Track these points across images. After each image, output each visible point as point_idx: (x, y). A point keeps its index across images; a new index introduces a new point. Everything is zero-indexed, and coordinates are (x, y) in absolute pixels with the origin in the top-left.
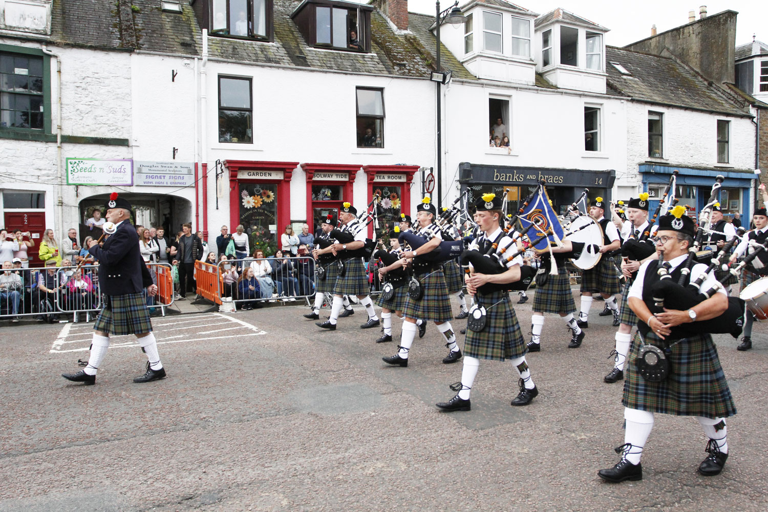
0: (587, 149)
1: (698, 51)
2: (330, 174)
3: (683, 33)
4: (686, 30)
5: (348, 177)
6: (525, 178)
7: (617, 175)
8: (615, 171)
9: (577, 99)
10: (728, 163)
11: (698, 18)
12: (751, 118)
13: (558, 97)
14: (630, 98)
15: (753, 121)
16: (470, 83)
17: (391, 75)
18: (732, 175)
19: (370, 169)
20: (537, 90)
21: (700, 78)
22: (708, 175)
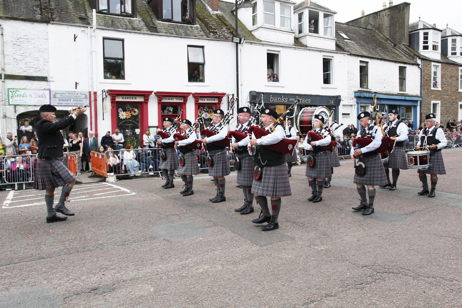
0: (324, 83)
1: (388, 26)
2: (172, 98)
3: (380, 15)
4: (381, 13)
5: (183, 100)
6: (288, 100)
7: (342, 98)
8: (341, 96)
9: (318, 53)
10: (405, 91)
11: (388, 6)
12: (418, 65)
13: (308, 52)
14: (349, 53)
15: (419, 67)
16: (255, 43)
17: (208, 39)
18: (407, 98)
19: (196, 95)
20: (295, 48)
21: (389, 42)
22: (394, 98)
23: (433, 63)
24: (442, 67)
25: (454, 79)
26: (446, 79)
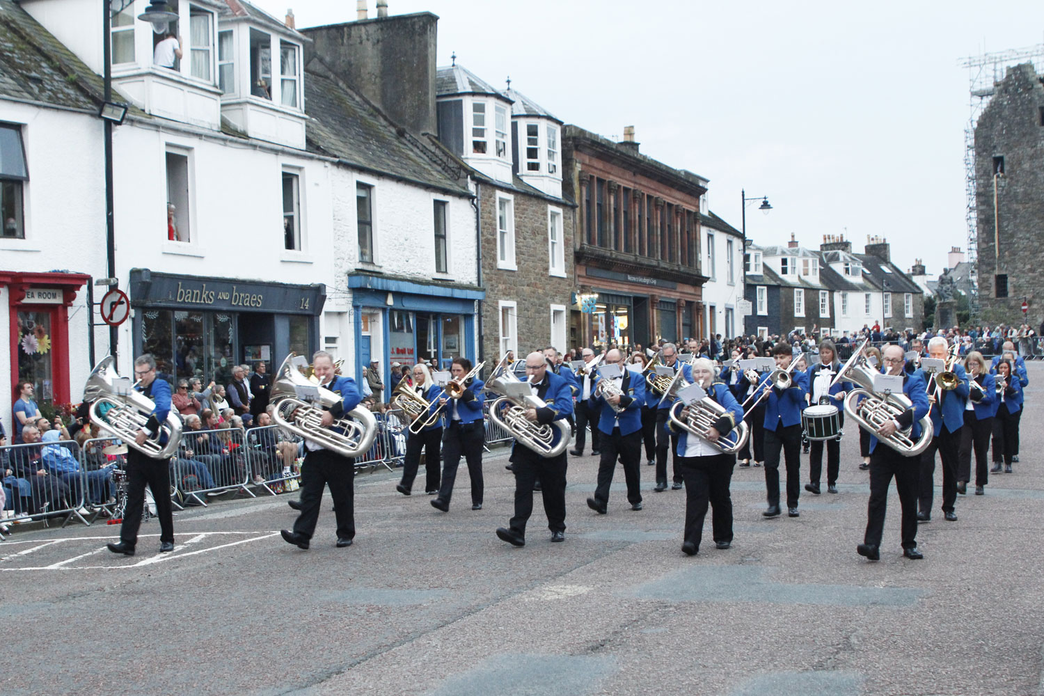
0: (286, 247)
1: (377, 72)
4: (354, 32)
6: (216, 297)
7: (329, 292)
8: (325, 286)
9: (272, 156)
10: (447, 272)
13: (248, 154)
14: (337, 160)
15: (473, 203)
16: (141, 122)
17: (37, 102)
18: (458, 294)
20: (225, 140)
21: (382, 120)
22: (431, 293)
23: (499, 194)
24: (516, 204)
25: (540, 238)
26: (525, 239)
